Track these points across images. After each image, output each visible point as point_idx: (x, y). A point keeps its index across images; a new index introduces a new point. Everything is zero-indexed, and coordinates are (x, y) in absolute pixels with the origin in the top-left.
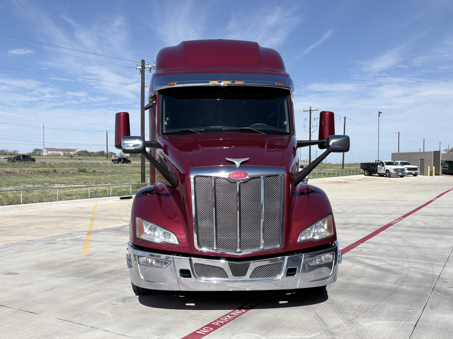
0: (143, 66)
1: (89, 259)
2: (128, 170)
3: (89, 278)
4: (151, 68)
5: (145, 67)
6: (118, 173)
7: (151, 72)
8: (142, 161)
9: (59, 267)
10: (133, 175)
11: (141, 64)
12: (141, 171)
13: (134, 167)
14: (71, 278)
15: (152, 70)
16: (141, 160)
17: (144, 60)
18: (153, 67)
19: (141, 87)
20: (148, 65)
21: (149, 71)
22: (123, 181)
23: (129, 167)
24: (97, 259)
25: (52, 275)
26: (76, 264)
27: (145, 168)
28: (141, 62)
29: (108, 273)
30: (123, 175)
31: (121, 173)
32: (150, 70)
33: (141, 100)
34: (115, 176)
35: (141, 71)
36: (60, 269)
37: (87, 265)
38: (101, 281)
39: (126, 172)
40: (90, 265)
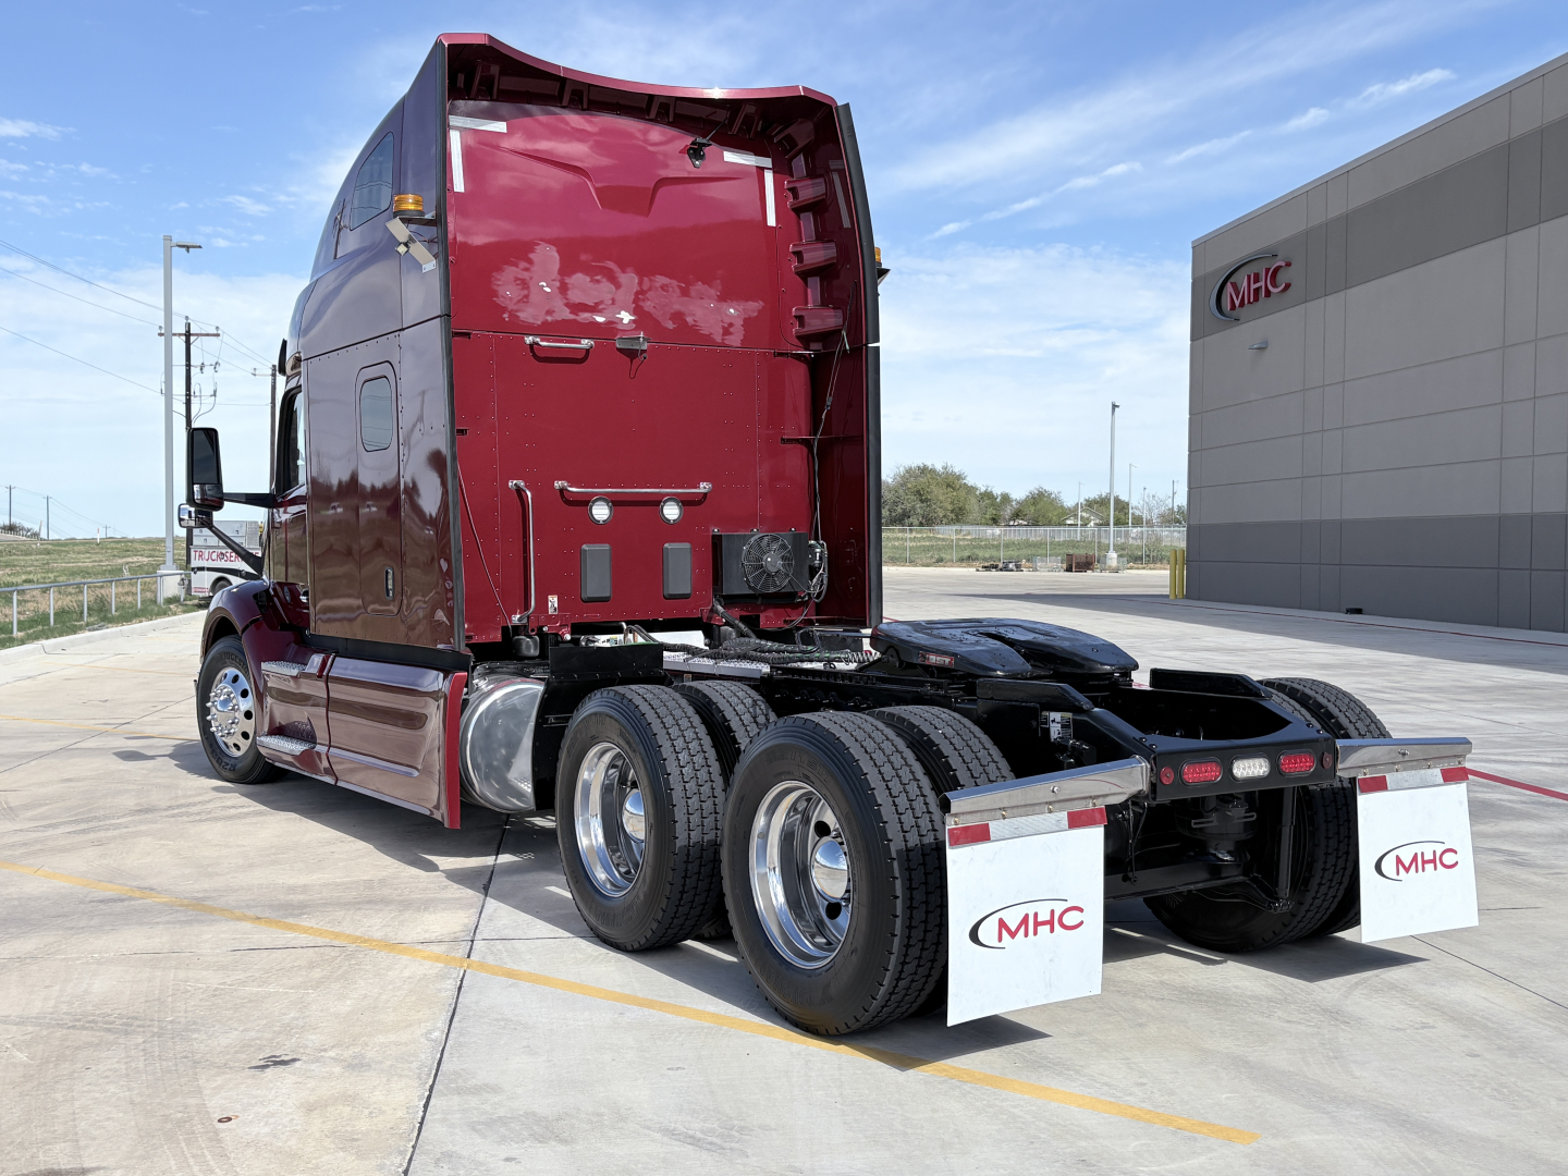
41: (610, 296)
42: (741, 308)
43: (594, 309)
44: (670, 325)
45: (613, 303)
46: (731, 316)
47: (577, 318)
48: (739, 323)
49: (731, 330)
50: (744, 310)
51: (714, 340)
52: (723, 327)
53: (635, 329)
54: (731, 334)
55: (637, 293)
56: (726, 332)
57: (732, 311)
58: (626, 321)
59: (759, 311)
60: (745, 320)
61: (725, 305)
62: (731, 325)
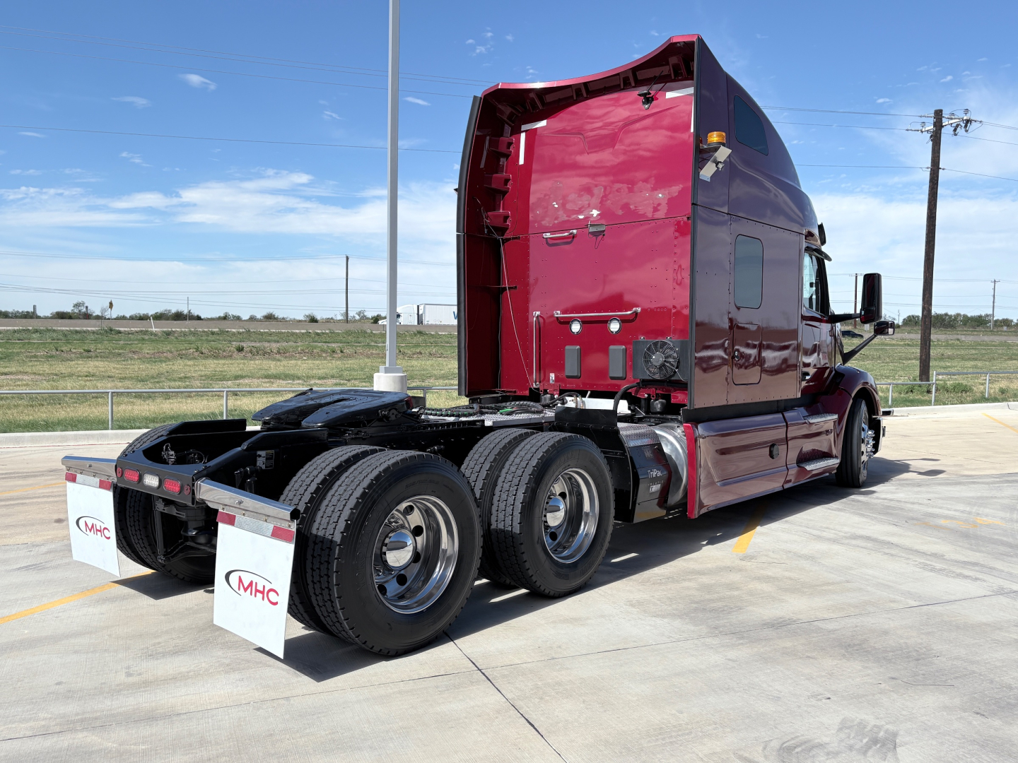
0: (938, 125)
1: (740, 570)
2: (896, 353)
3: (721, 632)
4: (958, 126)
5: (944, 124)
6: (873, 359)
7: (956, 135)
8: (924, 334)
9: (663, 581)
10: (904, 362)
11: (932, 120)
12: (921, 356)
13: (909, 345)
14: (677, 623)
15: (959, 129)
16: (921, 330)
17: (941, 111)
18: (961, 123)
19: (930, 170)
20: (951, 119)
21: (952, 133)
22: (882, 376)
23: (900, 345)
24: (762, 572)
25: (639, 604)
26: (705, 580)
27: (930, 348)
28: (933, 115)
29: (773, 626)
30: (883, 362)
31: (880, 357)
32: (955, 130)
33: (929, 199)
34: (866, 363)
35: (931, 137)
36: (664, 587)
37: (731, 586)
38: (743, 652)
39: (889, 357)
40: (737, 589)
41: (587, 202)
42: (667, 192)
43: (580, 212)
44: (620, 213)
45: (589, 206)
46: (660, 198)
47: (570, 219)
48: (664, 203)
49: (659, 208)
50: (669, 193)
51: (647, 217)
52: (654, 208)
53: (600, 219)
54: (658, 210)
55: (603, 197)
56: (656, 210)
57: (660, 195)
58: (595, 215)
59: (679, 192)
60: (669, 200)
61: (656, 192)
62: (659, 205)
